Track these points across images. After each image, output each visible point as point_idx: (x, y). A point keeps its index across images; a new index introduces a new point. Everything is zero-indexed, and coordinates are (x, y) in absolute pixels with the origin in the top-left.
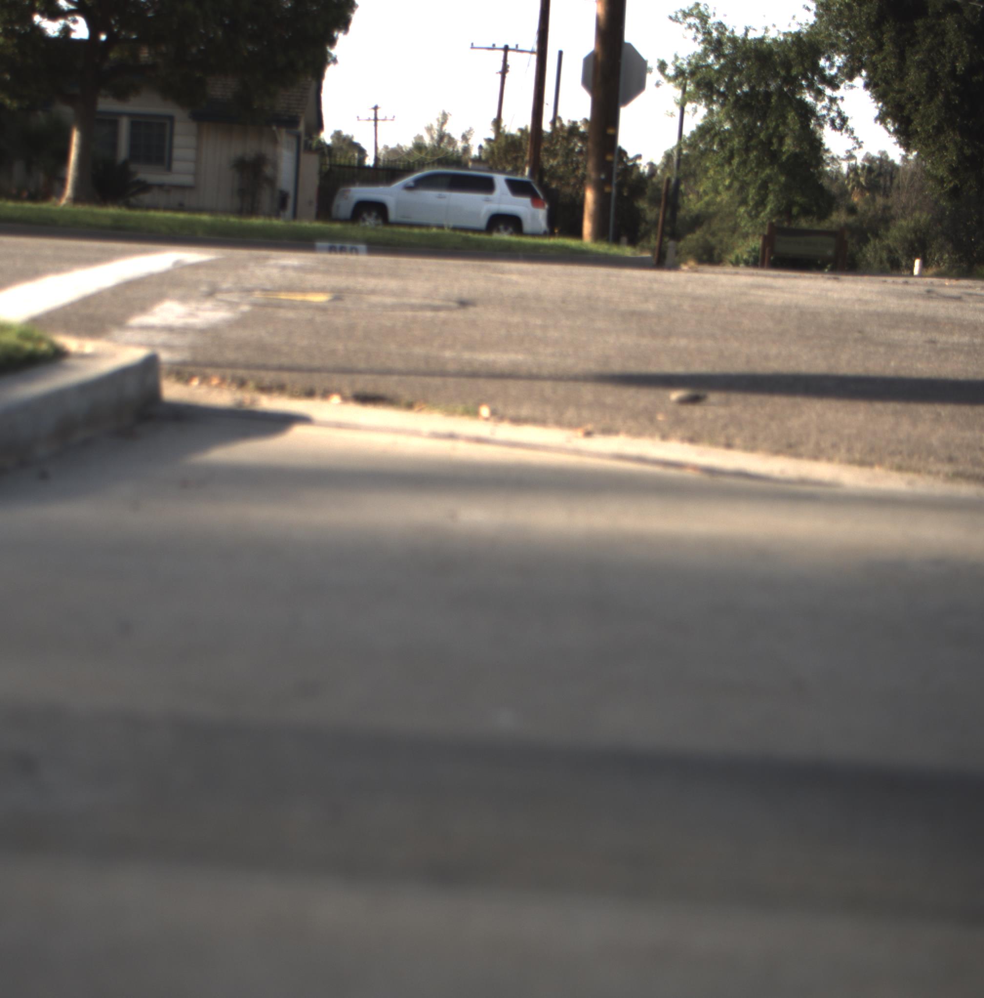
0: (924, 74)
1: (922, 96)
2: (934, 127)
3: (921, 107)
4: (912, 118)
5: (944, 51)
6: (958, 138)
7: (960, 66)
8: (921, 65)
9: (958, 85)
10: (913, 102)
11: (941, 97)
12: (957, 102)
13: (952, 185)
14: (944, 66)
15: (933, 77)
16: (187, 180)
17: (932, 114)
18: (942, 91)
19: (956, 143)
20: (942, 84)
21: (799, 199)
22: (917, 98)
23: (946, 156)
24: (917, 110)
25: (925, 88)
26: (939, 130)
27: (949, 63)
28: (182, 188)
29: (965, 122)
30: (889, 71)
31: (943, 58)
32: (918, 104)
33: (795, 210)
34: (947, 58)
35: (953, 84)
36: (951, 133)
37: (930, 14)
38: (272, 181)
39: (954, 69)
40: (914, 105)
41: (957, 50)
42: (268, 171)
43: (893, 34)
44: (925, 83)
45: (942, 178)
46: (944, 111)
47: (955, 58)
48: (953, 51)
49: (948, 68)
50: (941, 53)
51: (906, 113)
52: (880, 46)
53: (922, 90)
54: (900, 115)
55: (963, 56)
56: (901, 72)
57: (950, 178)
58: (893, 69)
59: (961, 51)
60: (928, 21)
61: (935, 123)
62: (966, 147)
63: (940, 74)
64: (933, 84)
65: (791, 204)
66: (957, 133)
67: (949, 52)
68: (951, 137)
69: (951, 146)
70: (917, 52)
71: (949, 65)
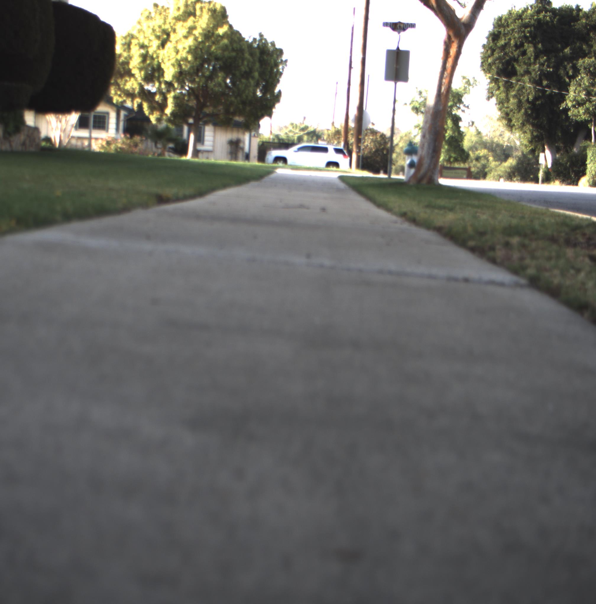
0: (516, 101)
1: (516, 110)
2: (521, 123)
3: (515, 115)
4: (512, 119)
5: (524, 91)
6: (531, 128)
7: (531, 98)
8: (515, 96)
9: (530, 106)
10: (512, 112)
11: (523, 111)
12: (530, 113)
13: (531, 148)
14: (524, 97)
15: (520, 102)
16: (210, 148)
17: (520, 118)
18: (523, 108)
19: (530, 130)
20: (523, 105)
21: (453, 155)
22: (514, 111)
23: (526, 136)
24: (514, 116)
25: (516, 107)
26: (523, 125)
27: (526, 96)
28: (208, 151)
29: (534, 121)
30: (503, 99)
31: (523, 94)
32: (514, 113)
33: (452, 160)
34: (525, 94)
35: (528, 105)
36: (528, 126)
37: (518, 75)
38: (243, 149)
39: (528, 98)
40: (513, 114)
41: (529, 91)
42: (241, 145)
43: (504, 83)
44: (516, 105)
45: (526, 145)
46: (524, 117)
47: (529, 94)
48: (528, 91)
49: (526, 98)
50: (523, 92)
51: (510, 117)
52: (499, 88)
53: (515, 107)
54: (507, 118)
55: (532, 93)
56: (508, 100)
57: (530, 145)
58: (504, 98)
59: (531, 91)
60: (518, 78)
61: (521, 122)
62: (534, 132)
63: (523, 101)
64: (520, 105)
65: (450, 157)
66: (531, 126)
67: (527, 91)
68: (528, 127)
69: (528, 131)
70: (514, 91)
71: (526, 97)
